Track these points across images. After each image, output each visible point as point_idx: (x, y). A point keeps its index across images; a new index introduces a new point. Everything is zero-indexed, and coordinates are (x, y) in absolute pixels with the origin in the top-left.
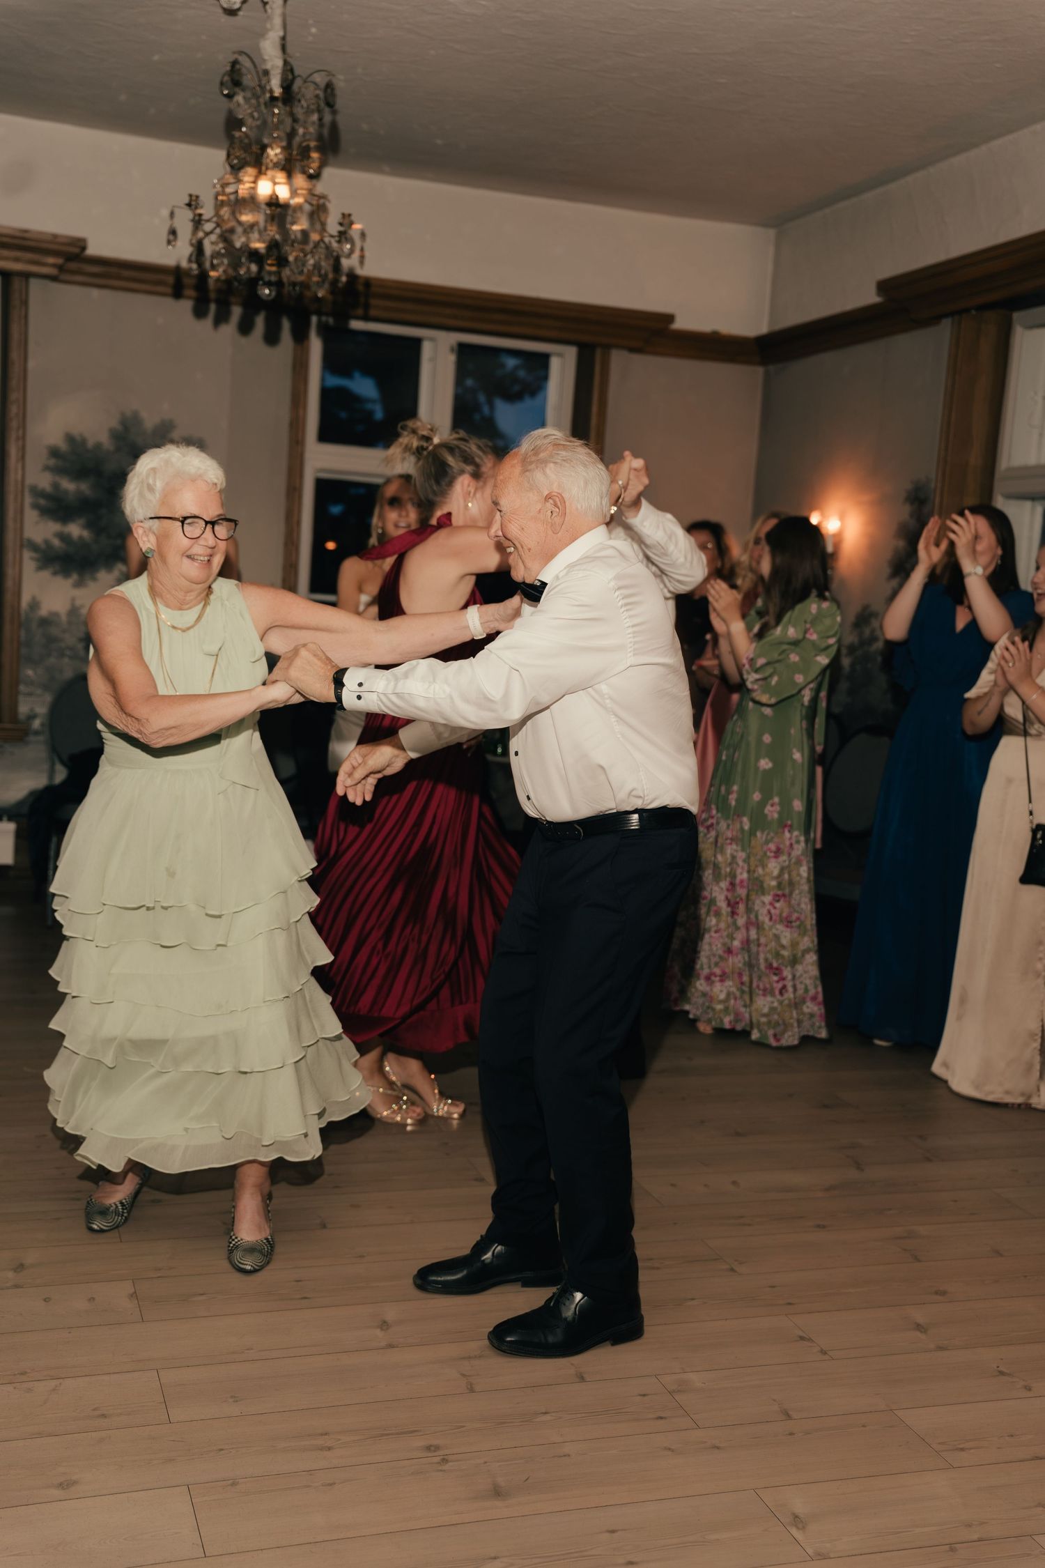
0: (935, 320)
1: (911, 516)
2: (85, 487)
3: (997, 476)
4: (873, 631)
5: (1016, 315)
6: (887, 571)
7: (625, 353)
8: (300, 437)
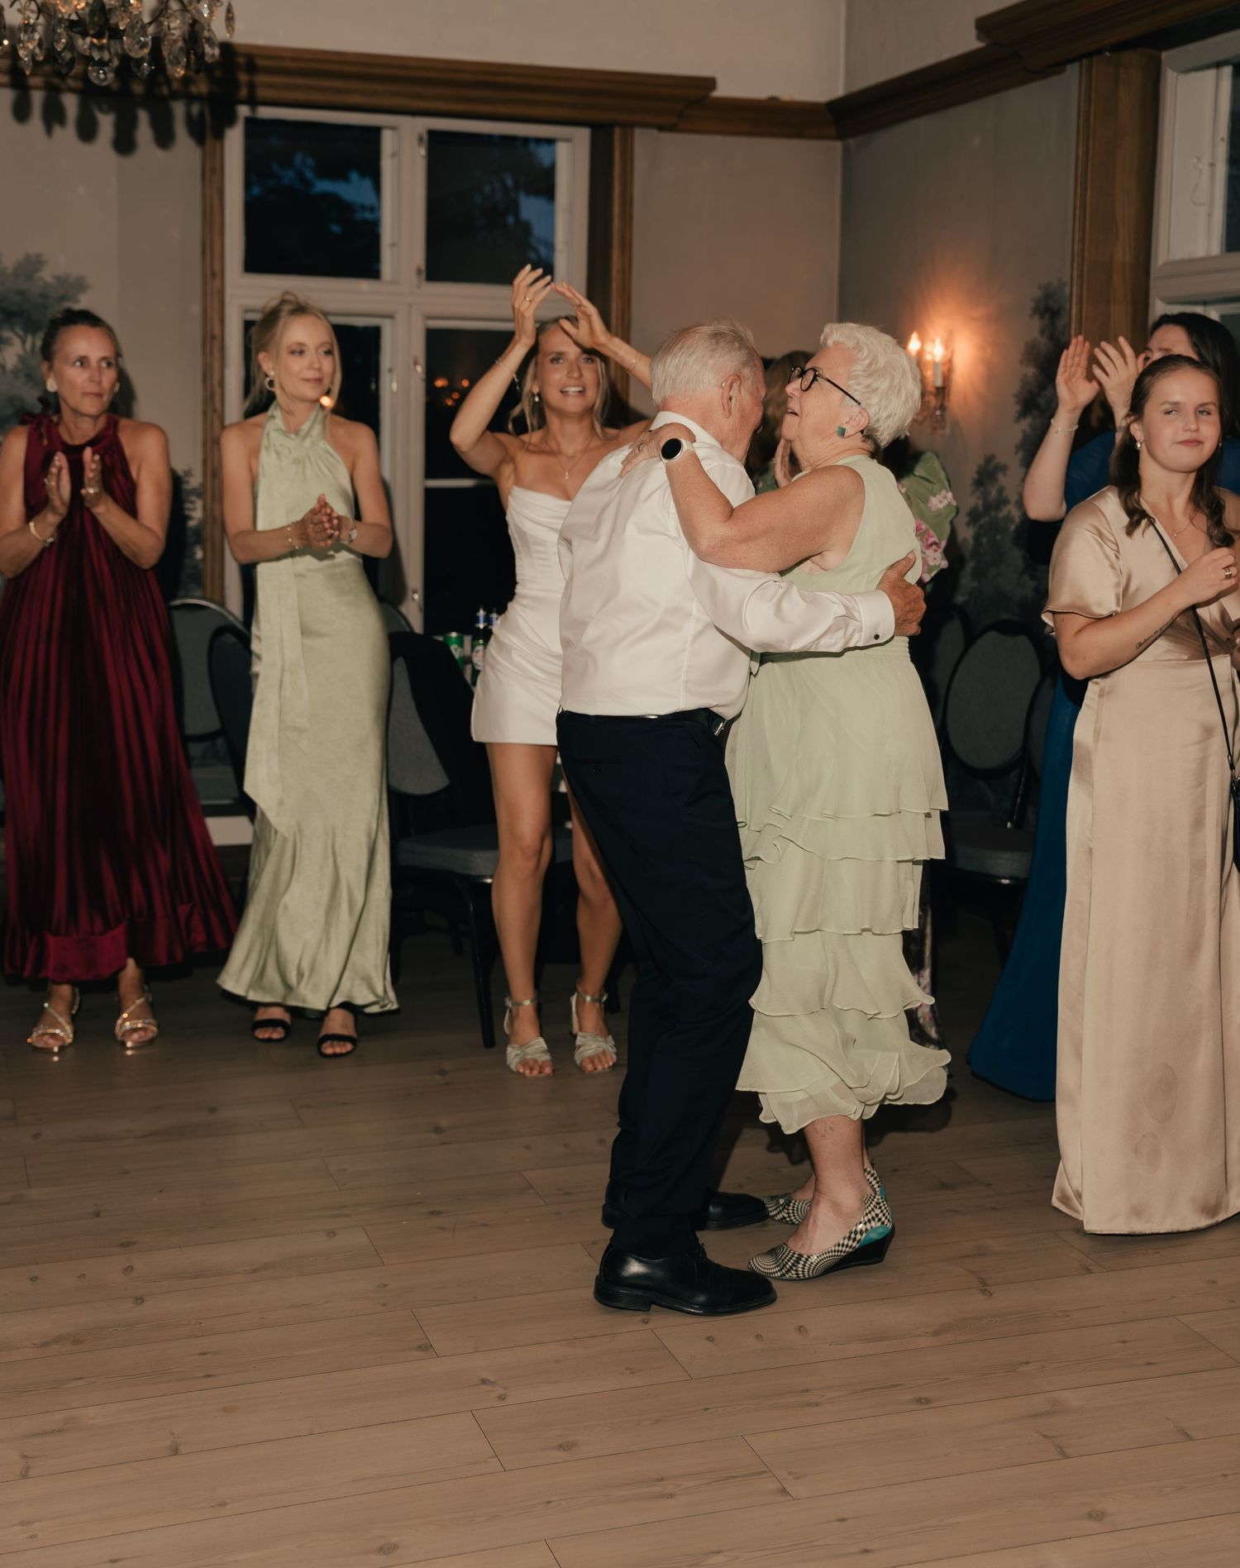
0: (1055, 67)
1: (1042, 332)
3: (1154, 273)
4: (1001, 491)
5: (1164, 55)
6: (1014, 408)
7: (654, 133)
8: (217, 266)
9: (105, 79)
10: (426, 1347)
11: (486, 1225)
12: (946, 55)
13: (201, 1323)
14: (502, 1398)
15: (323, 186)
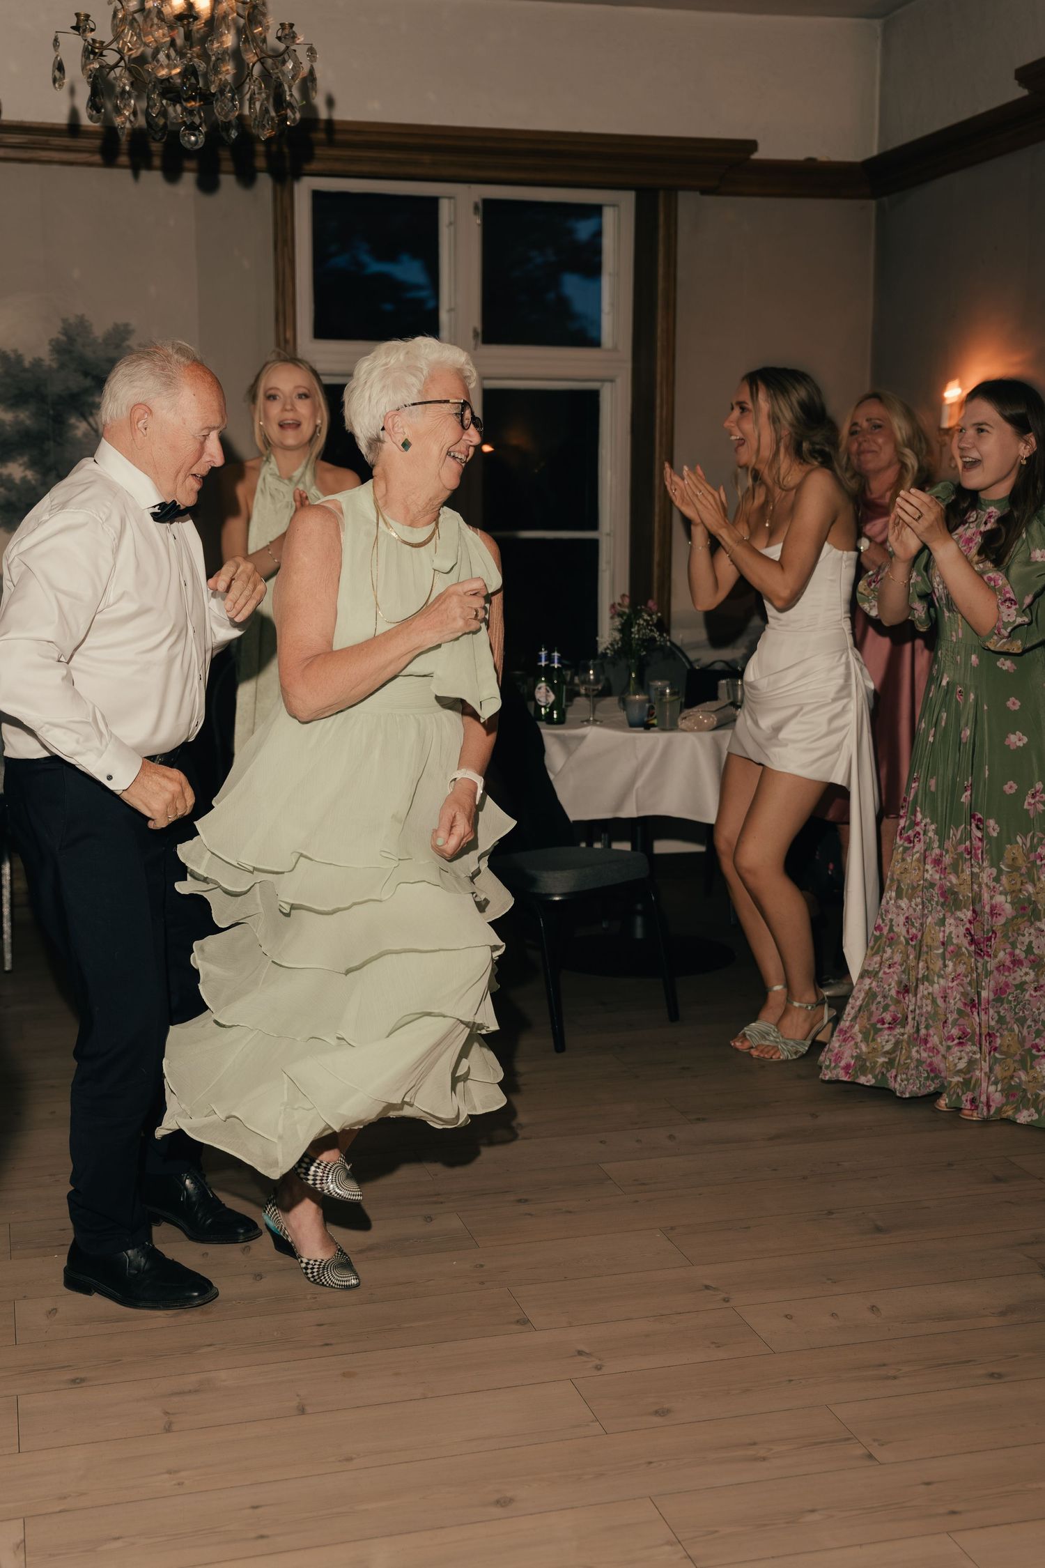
2: (24, 416)
7: (696, 196)
8: (289, 335)
9: (196, 142)
10: (524, 1322)
11: (570, 1212)
12: (982, 109)
13: (316, 1298)
14: (598, 1368)
15: (376, 267)
